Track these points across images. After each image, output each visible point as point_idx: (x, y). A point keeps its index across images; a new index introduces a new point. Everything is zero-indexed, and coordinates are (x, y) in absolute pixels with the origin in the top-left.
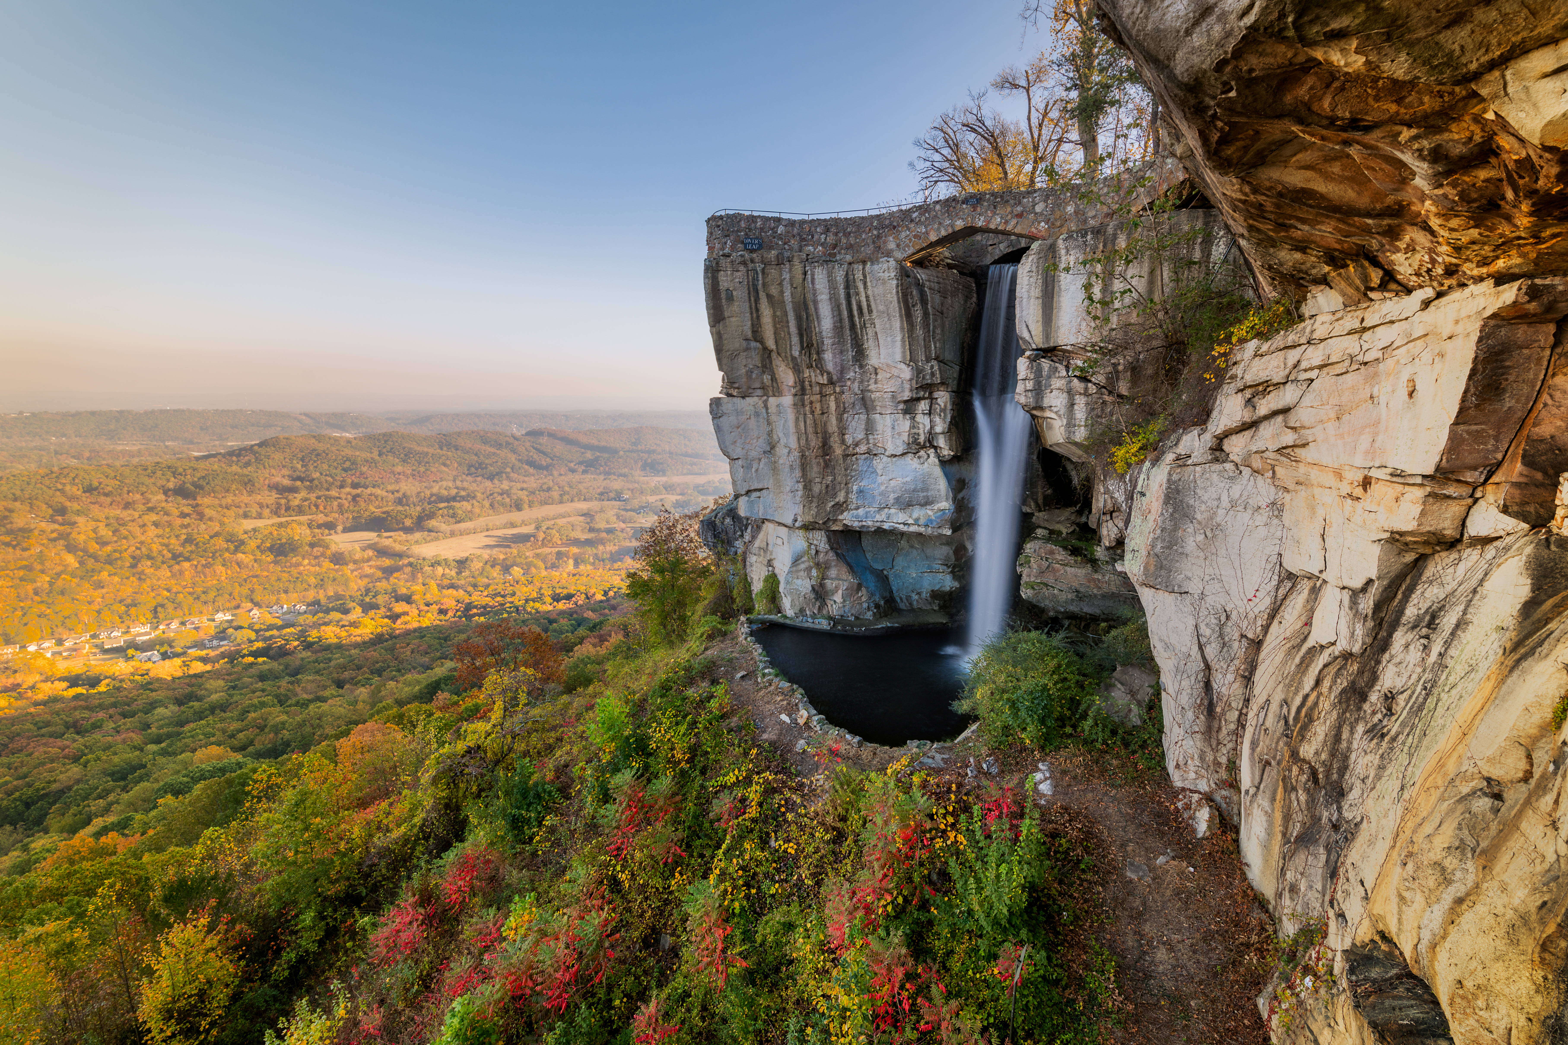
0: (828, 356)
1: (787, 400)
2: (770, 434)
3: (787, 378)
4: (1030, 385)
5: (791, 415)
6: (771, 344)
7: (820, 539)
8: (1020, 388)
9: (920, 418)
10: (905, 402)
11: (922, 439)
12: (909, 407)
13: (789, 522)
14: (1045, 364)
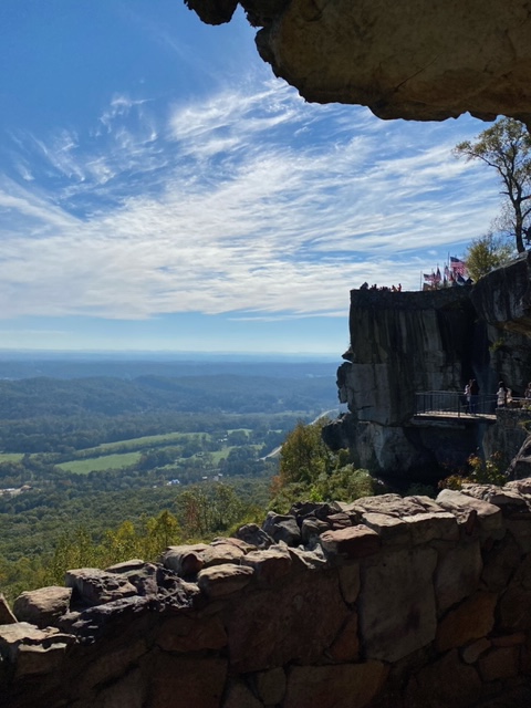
0: (404, 347)
1: (384, 365)
2: (375, 380)
3: (384, 355)
4: (495, 361)
5: (386, 372)
6: (378, 341)
7: (399, 431)
8: (492, 362)
9: (448, 374)
10: (441, 367)
11: (449, 383)
12: (442, 369)
13: (383, 421)
14: (501, 353)
